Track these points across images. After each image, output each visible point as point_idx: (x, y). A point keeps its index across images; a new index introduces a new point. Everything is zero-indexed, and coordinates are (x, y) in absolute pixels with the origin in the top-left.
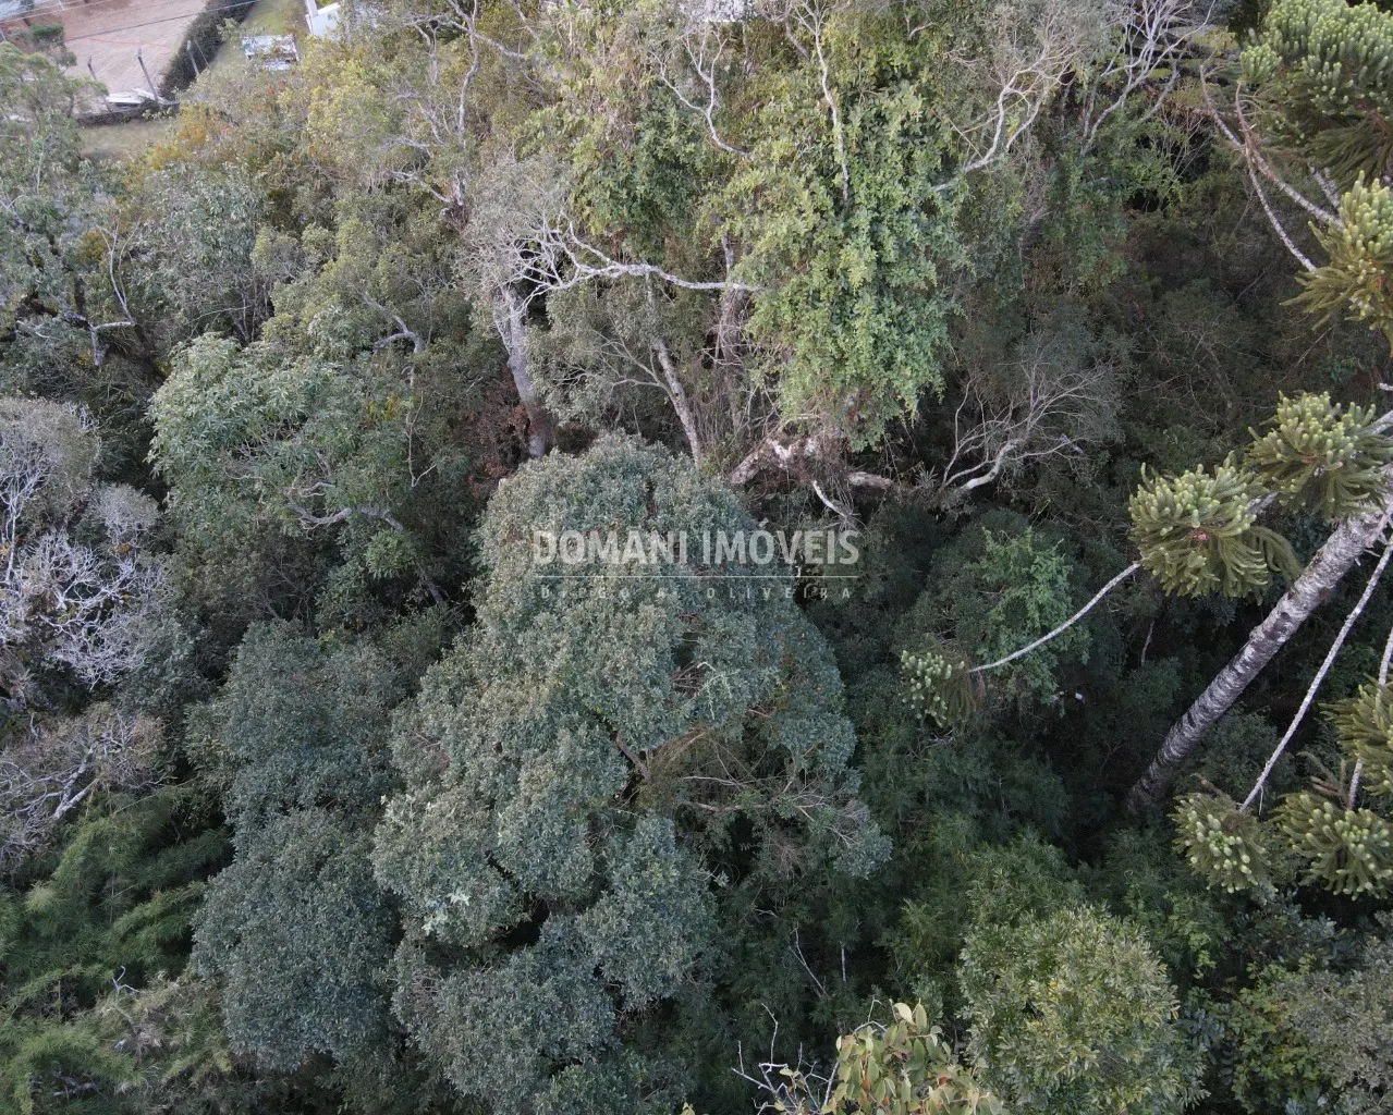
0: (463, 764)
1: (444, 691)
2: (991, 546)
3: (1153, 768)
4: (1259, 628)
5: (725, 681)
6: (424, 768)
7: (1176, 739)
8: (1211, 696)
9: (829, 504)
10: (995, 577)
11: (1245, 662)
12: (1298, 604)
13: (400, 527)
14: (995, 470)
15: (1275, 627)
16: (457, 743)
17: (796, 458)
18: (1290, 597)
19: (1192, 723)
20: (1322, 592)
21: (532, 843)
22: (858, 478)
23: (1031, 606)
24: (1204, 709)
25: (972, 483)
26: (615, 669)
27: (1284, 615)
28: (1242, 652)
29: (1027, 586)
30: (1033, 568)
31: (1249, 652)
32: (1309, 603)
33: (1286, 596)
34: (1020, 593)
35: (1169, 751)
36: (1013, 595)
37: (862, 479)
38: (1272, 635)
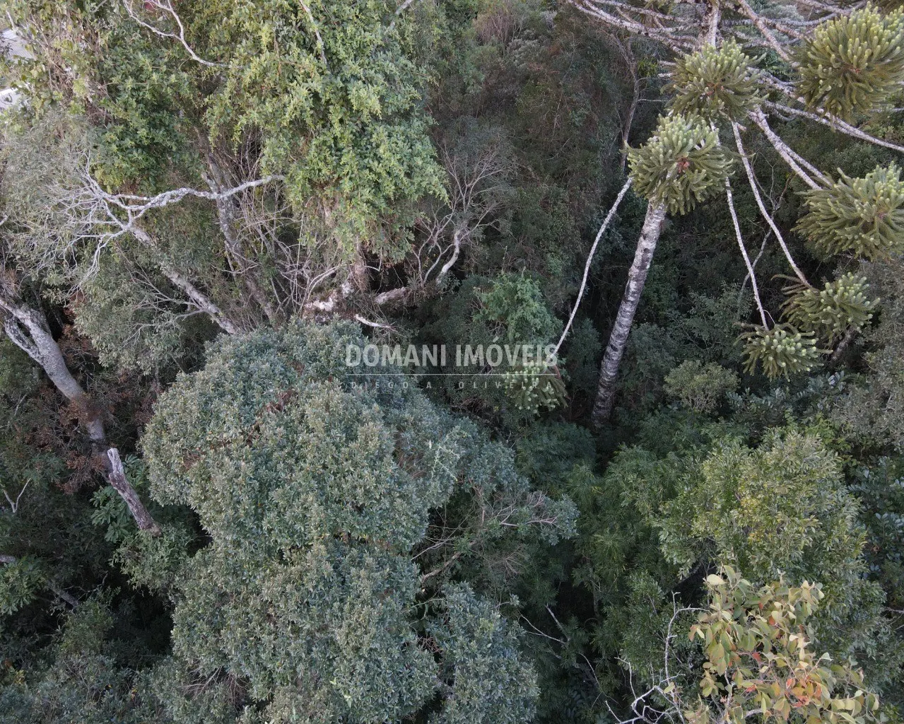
0: (265, 669)
1: (202, 626)
2: (484, 297)
3: (602, 392)
4: (633, 268)
5: (444, 449)
6: (220, 706)
7: (609, 365)
8: (620, 325)
9: (374, 325)
10: (496, 315)
11: (634, 293)
12: (651, 239)
13: (12, 559)
14: (457, 251)
15: (643, 261)
16: (247, 658)
17: (338, 304)
18: (645, 238)
19: (615, 349)
20: (661, 223)
21: (379, 680)
22: (382, 298)
23: (530, 318)
24: (619, 336)
25: (445, 268)
26: (367, 492)
27: (646, 250)
28: (629, 288)
29: (520, 308)
30: (519, 294)
31: (633, 285)
32: (655, 235)
33: (642, 238)
34: (519, 314)
35: (607, 376)
36: (516, 317)
37: (385, 297)
38: (642, 267)
